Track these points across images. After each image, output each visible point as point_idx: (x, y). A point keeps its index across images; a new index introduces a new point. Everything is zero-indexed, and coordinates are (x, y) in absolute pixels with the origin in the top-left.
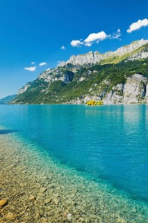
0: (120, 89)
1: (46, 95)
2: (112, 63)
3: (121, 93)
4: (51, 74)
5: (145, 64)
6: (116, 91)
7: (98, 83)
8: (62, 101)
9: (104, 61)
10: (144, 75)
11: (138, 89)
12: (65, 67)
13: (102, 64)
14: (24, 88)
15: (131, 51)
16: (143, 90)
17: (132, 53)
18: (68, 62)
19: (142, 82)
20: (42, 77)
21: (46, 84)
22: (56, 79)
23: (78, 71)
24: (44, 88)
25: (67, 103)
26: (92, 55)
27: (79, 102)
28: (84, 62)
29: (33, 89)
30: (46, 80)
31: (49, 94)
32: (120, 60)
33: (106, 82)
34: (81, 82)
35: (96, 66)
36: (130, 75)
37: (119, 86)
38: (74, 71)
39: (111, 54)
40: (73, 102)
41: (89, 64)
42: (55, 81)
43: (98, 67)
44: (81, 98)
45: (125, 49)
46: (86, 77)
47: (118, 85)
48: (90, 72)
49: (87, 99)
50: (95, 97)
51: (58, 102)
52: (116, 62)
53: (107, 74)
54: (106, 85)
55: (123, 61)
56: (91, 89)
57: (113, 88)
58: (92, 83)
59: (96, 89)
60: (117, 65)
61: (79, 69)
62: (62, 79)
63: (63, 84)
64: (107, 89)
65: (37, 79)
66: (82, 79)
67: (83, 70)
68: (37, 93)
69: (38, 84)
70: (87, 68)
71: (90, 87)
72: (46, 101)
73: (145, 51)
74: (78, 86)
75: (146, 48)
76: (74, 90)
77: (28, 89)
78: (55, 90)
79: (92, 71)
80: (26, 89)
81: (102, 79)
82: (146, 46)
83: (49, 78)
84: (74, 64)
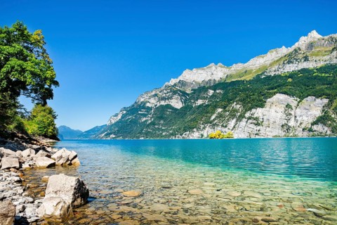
0: (256, 115)
1: (148, 125)
2: (242, 79)
3: (259, 122)
4: (156, 95)
5: (290, 80)
6: (251, 118)
7: (224, 107)
8: (172, 134)
9: (231, 76)
10: (290, 96)
11: (283, 115)
12: (175, 85)
13: (229, 81)
14: (116, 115)
15: (268, 63)
17: (271, 65)
18: (181, 78)
19: (288, 106)
20: (142, 100)
21: (149, 109)
22: (163, 103)
23: (195, 90)
24: (145, 115)
25: (178, 137)
26: (214, 68)
27: (196, 135)
28: (203, 78)
29: (130, 117)
30: (148, 105)
31: (153, 124)
32: (255, 75)
33: (235, 105)
34: (199, 107)
35: (220, 84)
36: (271, 95)
37: (256, 112)
38: (188, 92)
40: (188, 136)
41: (210, 80)
42: (161, 106)
43: (223, 85)
44: (199, 129)
45: (261, 60)
46: (206, 98)
47: (253, 110)
48: (212, 92)
49: (208, 130)
50: (219, 128)
51: (165, 136)
52: (248, 77)
53: (236, 94)
54: (235, 110)
55: (258, 77)
56: (213, 117)
57: (247, 115)
58: (215, 107)
59: (221, 116)
60: (250, 82)
61: (195, 88)
62: (172, 102)
63: (173, 109)
64: (236, 116)
65: (136, 103)
67: (201, 90)
68: (134, 122)
69: (137, 110)
70: (207, 86)
71: (212, 113)
72: (147, 134)
73: (289, 62)
74: (194, 112)
75: (290, 59)
76: (189, 118)
77: (122, 117)
78: (161, 118)
79: (215, 90)
80: (119, 117)
81: (230, 101)
82: (290, 55)
83: (153, 101)
84: (188, 81)
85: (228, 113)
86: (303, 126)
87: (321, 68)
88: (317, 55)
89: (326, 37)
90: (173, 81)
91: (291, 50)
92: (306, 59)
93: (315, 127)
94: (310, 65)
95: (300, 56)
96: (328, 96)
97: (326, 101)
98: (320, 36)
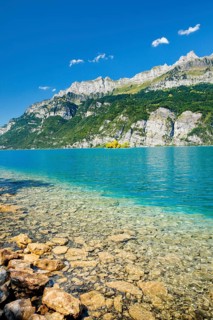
0: (141, 127)
1: (38, 137)
2: (128, 92)
3: (143, 133)
4: (45, 106)
5: (170, 95)
6: (136, 129)
7: (112, 119)
8: (62, 144)
9: (118, 90)
10: (171, 110)
11: (164, 127)
12: (64, 97)
13: (115, 94)
14: (5, 126)
15: (152, 79)
16: (171, 129)
17: (154, 81)
18: (69, 90)
19: (169, 118)
20: (31, 111)
21: (38, 120)
22: (52, 114)
23: (84, 102)
24: (35, 127)
25: (69, 146)
26: (101, 81)
27: (85, 145)
28: (91, 90)
29: (20, 128)
30: (37, 116)
31: (43, 134)
32: (139, 90)
33: (122, 117)
34: (88, 118)
35: (108, 97)
36: (154, 109)
37: (140, 124)
38: (78, 103)
39: (127, 81)
40: (78, 145)
41: (98, 93)
42: (51, 117)
43: (110, 98)
44: (88, 139)
45: (145, 76)
46: (95, 110)
47: (139, 122)
48: (100, 104)
49: (97, 140)
50: (107, 138)
51: (56, 146)
52: (134, 92)
53: (123, 107)
54: (122, 122)
55: (143, 91)
56: (102, 128)
57: (133, 126)
58: (103, 119)
59: (109, 127)
60: (135, 96)
61: (84, 100)
62: (61, 114)
63: (63, 121)
64: (124, 128)
65: (25, 114)
66: (89, 114)
67: (89, 102)
68: (25, 133)
69: (27, 121)
70: (95, 98)
71: (100, 124)
72: (38, 144)
73: (170, 79)
74: (83, 123)
75: (171, 76)
76: (78, 129)
77: (12, 128)
78: (51, 129)
79: (102, 103)
80: (9, 128)
81: (117, 113)
82: (170, 73)
83: (42, 112)
84: (77, 93)
85: (115, 125)
86: (181, 137)
87: (196, 86)
88: (193, 74)
89: (201, 58)
90: (61, 93)
91: (172, 67)
92: (185, 77)
93: (190, 138)
94: (187, 83)
95: (180, 74)
96: (201, 111)
97: (200, 115)
98: (197, 57)
